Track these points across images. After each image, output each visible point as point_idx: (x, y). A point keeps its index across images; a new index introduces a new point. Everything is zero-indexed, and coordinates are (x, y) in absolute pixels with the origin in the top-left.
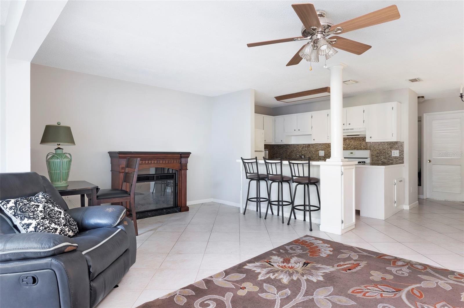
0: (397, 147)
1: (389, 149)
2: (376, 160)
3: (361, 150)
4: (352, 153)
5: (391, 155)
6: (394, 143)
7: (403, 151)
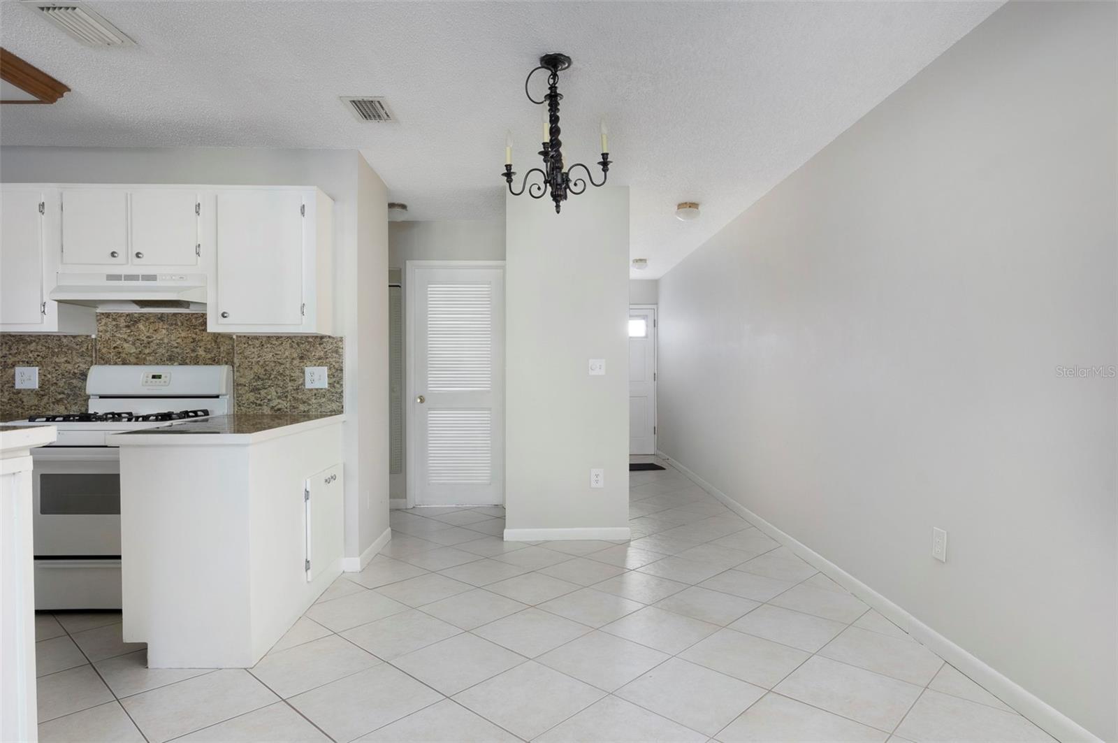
0: (322, 354)
1: (296, 362)
2: (253, 403)
3: (197, 363)
4: (159, 377)
5: (303, 384)
6: (310, 340)
7: (342, 370)
